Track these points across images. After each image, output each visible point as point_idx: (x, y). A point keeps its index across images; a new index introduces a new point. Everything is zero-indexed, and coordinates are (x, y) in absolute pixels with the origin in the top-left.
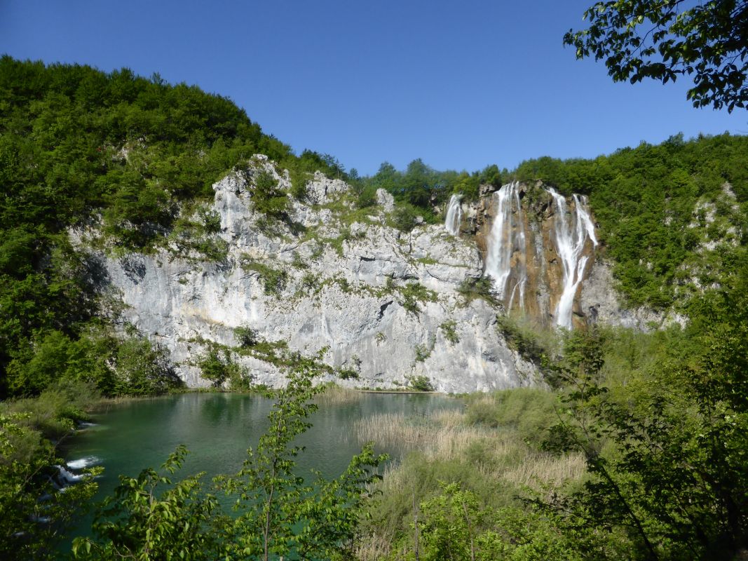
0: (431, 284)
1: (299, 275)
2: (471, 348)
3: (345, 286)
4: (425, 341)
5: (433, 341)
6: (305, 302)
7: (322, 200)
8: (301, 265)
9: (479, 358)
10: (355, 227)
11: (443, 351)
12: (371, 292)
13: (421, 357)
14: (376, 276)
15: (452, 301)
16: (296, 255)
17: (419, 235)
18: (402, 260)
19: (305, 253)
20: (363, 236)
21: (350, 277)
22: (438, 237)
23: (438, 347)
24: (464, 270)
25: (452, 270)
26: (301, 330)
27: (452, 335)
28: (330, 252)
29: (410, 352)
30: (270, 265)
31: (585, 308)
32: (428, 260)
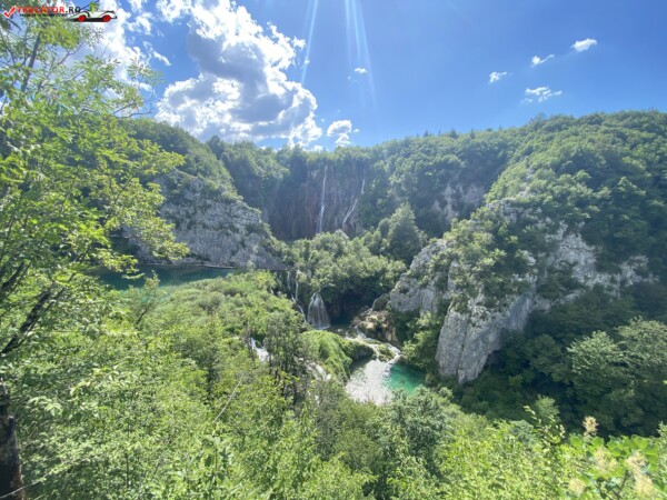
0: (238, 226)
1: (188, 221)
2: (251, 251)
3: (205, 226)
4: (235, 248)
5: (238, 249)
6: (191, 232)
7: (198, 189)
8: (188, 216)
9: (254, 255)
10: (209, 202)
11: (241, 252)
12: (214, 228)
13: (233, 253)
14: (215, 223)
15: (244, 233)
16: (187, 213)
17: (233, 206)
18: (226, 216)
19: (191, 212)
20: (210, 206)
21: (207, 222)
22: (239, 207)
23: (239, 251)
24: (249, 221)
26: (189, 243)
27: (244, 246)
28: (199, 212)
29: (229, 252)
30: (177, 216)
31: (352, 223)
32: (236, 216)
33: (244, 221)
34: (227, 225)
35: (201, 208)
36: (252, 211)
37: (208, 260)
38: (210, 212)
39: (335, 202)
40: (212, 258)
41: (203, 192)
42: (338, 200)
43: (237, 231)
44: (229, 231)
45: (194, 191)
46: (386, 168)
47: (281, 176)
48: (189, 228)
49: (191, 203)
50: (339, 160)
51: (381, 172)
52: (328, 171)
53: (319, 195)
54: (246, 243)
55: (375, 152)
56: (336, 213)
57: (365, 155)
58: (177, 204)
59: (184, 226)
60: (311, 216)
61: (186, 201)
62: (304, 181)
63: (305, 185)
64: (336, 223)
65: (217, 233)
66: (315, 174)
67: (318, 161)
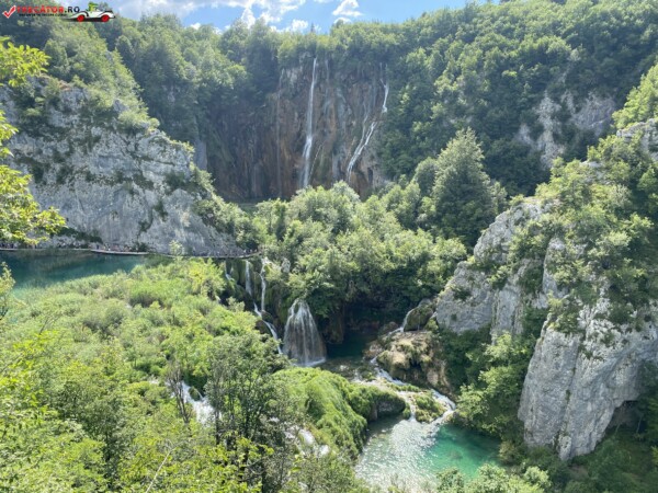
0: (150, 176)
1: (58, 167)
2: (175, 223)
3: (90, 178)
4: (147, 218)
5: (152, 219)
6: (64, 188)
7: (74, 106)
8: (58, 158)
9: (182, 230)
10: (96, 131)
11: (158, 224)
12: (107, 181)
13: (144, 227)
14: (108, 171)
15: (162, 189)
16: (56, 152)
17: (140, 138)
18: (128, 158)
19: (63, 150)
20: (98, 139)
21: (93, 170)
22: (153, 141)
23: (155, 222)
24: (171, 166)
25: (163, 166)
26: (63, 208)
27: (163, 214)
28: (78, 150)
29: (136, 225)
30: (38, 158)
31: (364, 168)
32: (147, 158)
33: (163, 167)
34: (130, 175)
35: (81, 142)
36: (178, 148)
37: (97, 239)
38: (98, 150)
39: (333, 129)
40: (105, 236)
41: (84, 112)
42: (338, 127)
43: (150, 185)
44: (135, 186)
45: (67, 111)
46: (429, 62)
47: (230, 80)
48: (60, 181)
49: (63, 132)
50: (339, 48)
51: (418, 69)
52: (320, 69)
53: (302, 117)
54: (168, 208)
55: (407, 32)
56: (335, 151)
57: (390, 38)
58: (36, 135)
59: (50, 177)
60: (288, 157)
61: (53, 130)
62: (274, 89)
63: (276, 96)
64: (334, 168)
65: (112, 189)
66: (293, 76)
67: (300, 50)
